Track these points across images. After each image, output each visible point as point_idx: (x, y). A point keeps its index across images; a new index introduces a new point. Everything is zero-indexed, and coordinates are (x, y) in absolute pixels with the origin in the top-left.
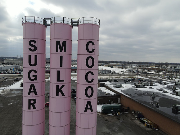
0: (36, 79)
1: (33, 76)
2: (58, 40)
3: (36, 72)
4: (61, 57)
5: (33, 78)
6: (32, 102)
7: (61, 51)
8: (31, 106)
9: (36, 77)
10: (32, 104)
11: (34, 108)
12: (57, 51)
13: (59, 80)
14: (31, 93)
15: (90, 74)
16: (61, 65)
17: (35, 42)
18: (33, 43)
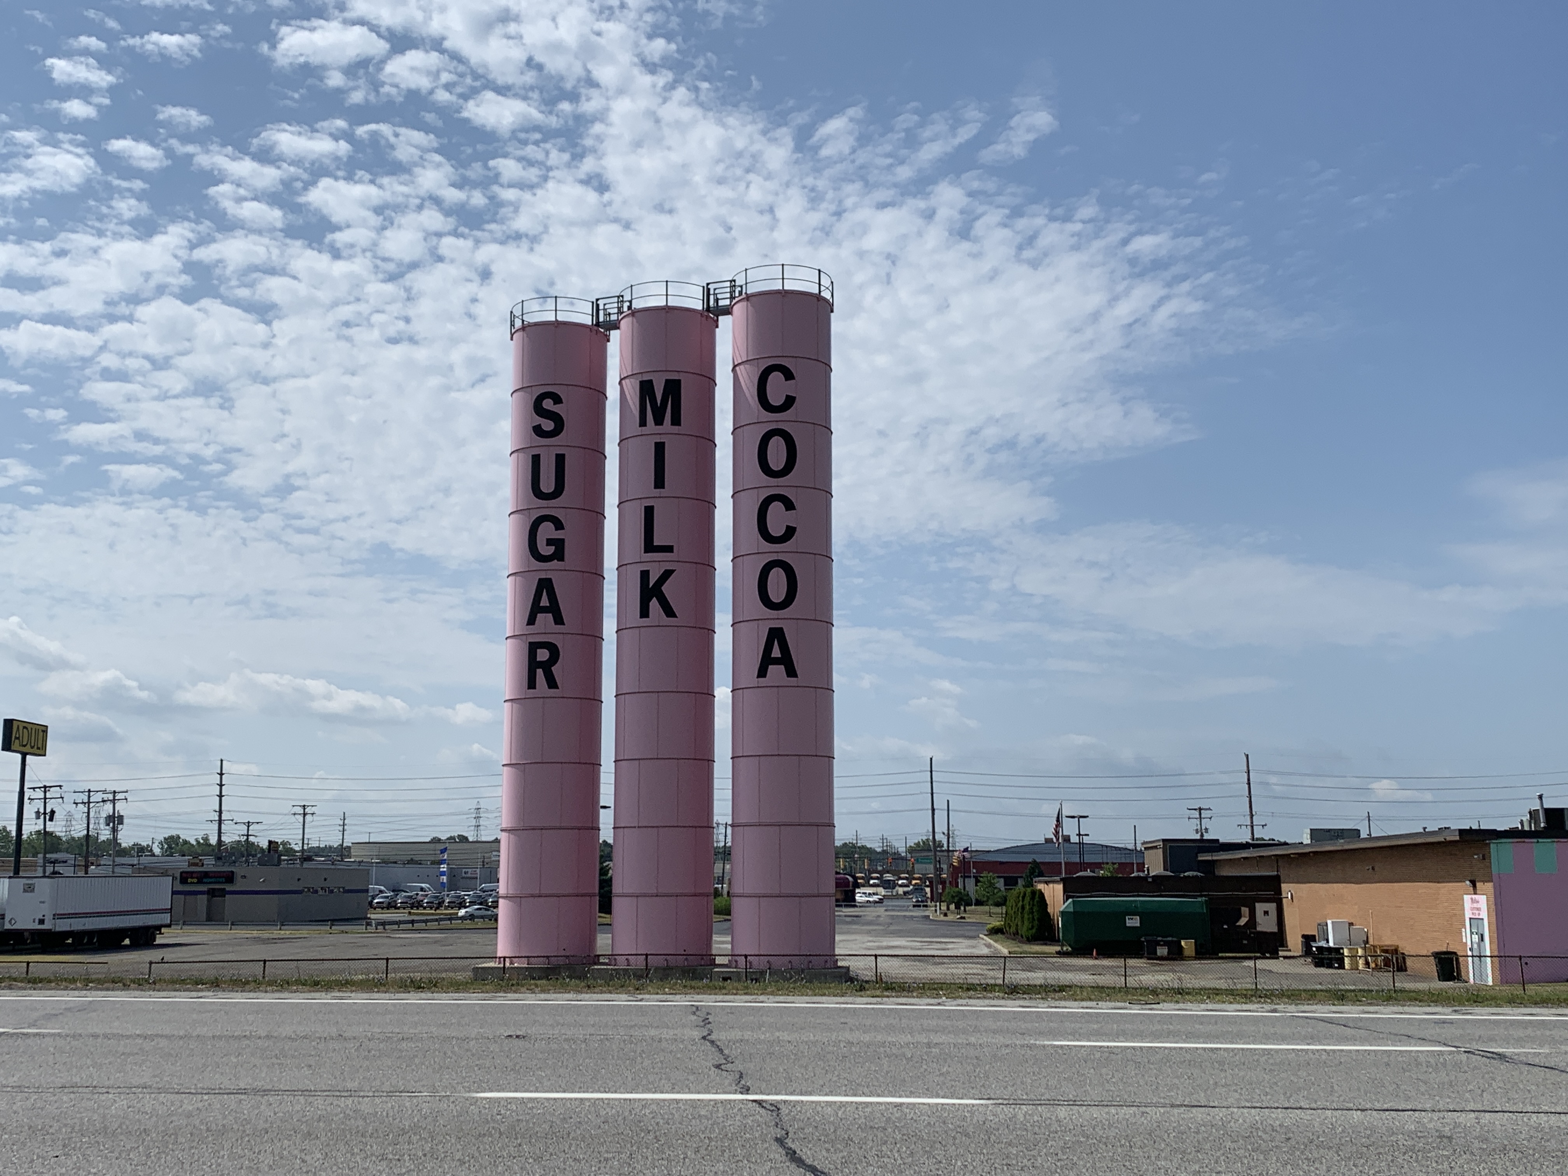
0: (559, 555)
1: (550, 542)
2: (646, 378)
3: (559, 525)
4: (660, 448)
5: (551, 550)
6: (543, 655)
7: (659, 421)
8: (540, 672)
9: (559, 545)
10: (541, 665)
11: (552, 683)
12: (643, 423)
13: (650, 547)
14: (540, 617)
15: (776, 508)
16: (659, 482)
17: (557, 400)
18: (548, 404)
